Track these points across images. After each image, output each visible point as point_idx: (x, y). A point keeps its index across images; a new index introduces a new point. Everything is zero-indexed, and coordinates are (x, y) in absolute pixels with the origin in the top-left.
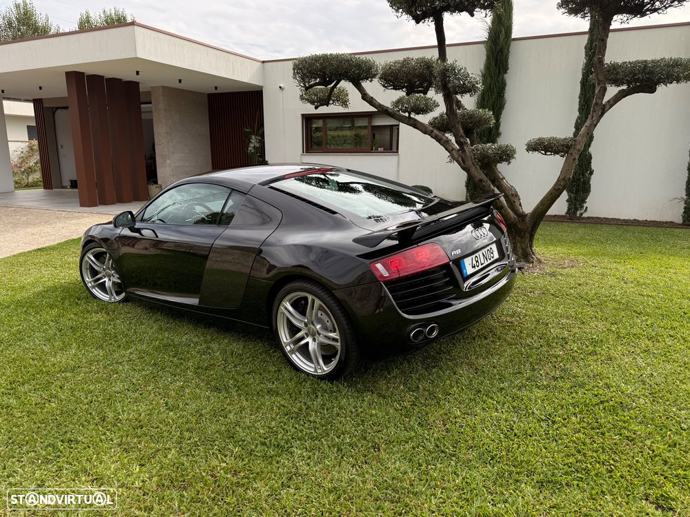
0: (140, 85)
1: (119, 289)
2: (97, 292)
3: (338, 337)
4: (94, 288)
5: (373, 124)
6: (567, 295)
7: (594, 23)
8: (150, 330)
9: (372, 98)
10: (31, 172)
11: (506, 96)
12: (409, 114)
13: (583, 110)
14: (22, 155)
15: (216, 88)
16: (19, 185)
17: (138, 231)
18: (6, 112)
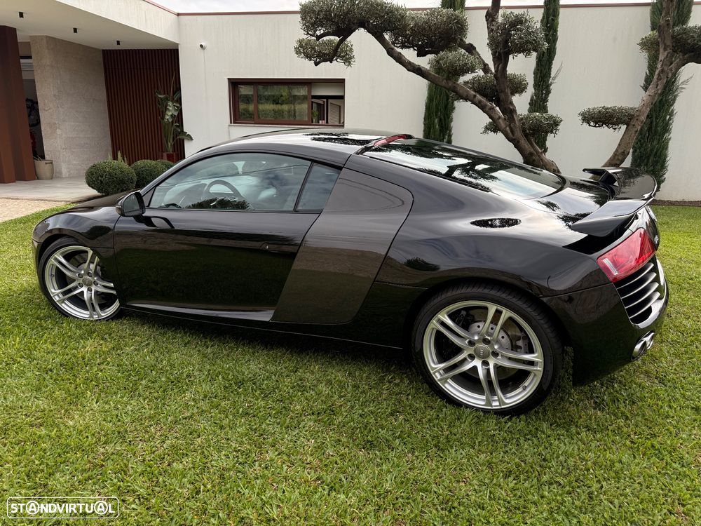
0: (18, 33)
1: (106, 300)
2: (69, 308)
3: (538, 360)
4: (63, 302)
5: (313, 94)
15: (118, 43)
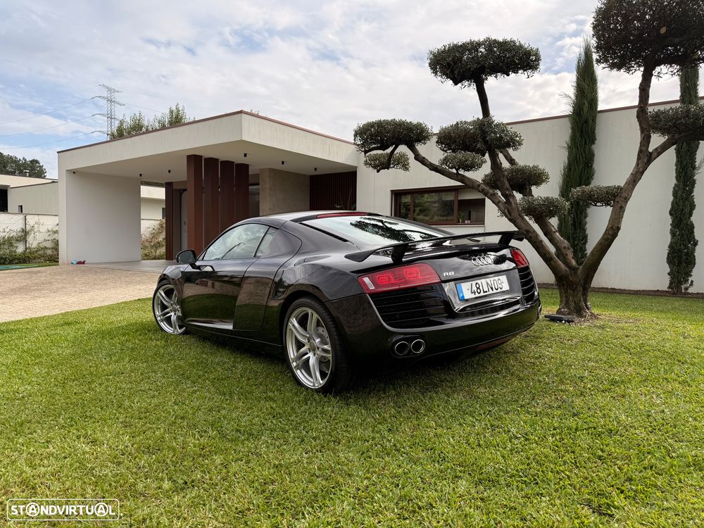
0: (250, 168)
1: (182, 321)
2: (164, 326)
3: (330, 349)
4: (162, 321)
5: (459, 199)
6: (607, 343)
7: (685, 88)
8: (193, 351)
9: (424, 158)
10: (159, 246)
11: (595, 166)
12: (457, 170)
13: (680, 177)
14: (154, 231)
15: (316, 169)
16: (147, 257)
17: (199, 267)
18: (143, 195)
